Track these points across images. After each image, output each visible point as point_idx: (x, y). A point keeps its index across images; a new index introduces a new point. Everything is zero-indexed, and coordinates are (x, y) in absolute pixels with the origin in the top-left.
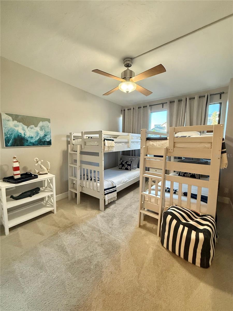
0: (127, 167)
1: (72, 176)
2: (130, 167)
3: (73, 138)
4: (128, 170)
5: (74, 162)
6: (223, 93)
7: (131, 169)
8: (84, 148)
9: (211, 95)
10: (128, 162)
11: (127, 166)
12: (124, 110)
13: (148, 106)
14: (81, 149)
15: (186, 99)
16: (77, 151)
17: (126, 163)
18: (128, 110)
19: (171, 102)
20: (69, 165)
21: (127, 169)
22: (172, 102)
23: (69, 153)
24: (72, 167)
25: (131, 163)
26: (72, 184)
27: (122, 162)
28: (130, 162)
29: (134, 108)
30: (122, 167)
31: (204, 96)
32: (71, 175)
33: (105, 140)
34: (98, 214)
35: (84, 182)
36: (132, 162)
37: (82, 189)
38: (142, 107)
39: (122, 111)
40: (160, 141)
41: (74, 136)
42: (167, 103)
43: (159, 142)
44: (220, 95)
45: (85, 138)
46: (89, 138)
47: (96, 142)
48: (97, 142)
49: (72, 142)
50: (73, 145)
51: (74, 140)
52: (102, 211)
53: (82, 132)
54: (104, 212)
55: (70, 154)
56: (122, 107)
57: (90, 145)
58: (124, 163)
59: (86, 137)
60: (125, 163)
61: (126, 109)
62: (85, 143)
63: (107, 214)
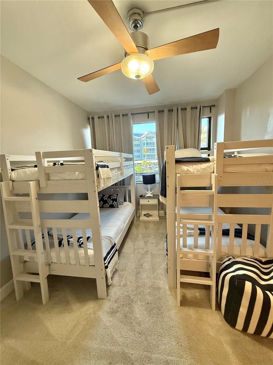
0: (112, 203)
1: (19, 248)
2: (116, 202)
3: (9, 166)
4: (114, 207)
5: (19, 217)
6: (214, 106)
7: (118, 206)
8: (47, 187)
9: (203, 107)
10: (112, 195)
11: (112, 201)
12: (93, 118)
13: (130, 115)
14: (38, 189)
15: (178, 109)
16: (28, 195)
17: (110, 197)
18: (99, 118)
19: (159, 112)
20: (8, 227)
21: (112, 206)
22: (161, 112)
23: (6, 201)
24: (16, 230)
25: (117, 197)
26: (20, 263)
27: (102, 197)
28: (115, 195)
29: (108, 117)
30: (103, 204)
31: (196, 108)
32: (17, 247)
33: (99, 168)
34: (99, 309)
35: (53, 254)
36: (118, 195)
37: (49, 269)
38: (121, 116)
39: (89, 119)
40: (199, 165)
41: (12, 163)
42: (154, 112)
43: (197, 166)
44: (209, 107)
45: (46, 165)
46: (55, 164)
47: (77, 173)
48: (80, 172)
49: (9, 175)
50: (13, 181)
51: (12, 170)
52: (104, 299)
53: (38, 154)
54: (109, 297)
55: (8, 202)
56: (88, 113)
57: (60, 179)
58: (106, 199)
59: (48, 162)
60: (108, 198)
61: (95, 116)
62: (48, 177)
63: (116, 301)
